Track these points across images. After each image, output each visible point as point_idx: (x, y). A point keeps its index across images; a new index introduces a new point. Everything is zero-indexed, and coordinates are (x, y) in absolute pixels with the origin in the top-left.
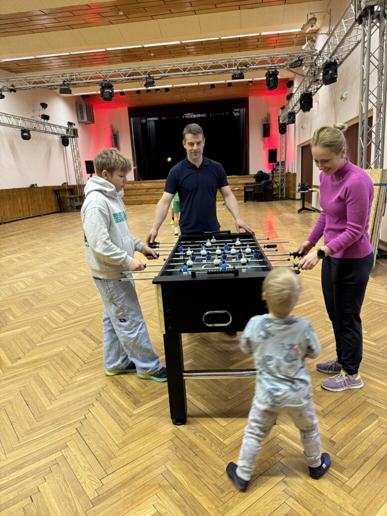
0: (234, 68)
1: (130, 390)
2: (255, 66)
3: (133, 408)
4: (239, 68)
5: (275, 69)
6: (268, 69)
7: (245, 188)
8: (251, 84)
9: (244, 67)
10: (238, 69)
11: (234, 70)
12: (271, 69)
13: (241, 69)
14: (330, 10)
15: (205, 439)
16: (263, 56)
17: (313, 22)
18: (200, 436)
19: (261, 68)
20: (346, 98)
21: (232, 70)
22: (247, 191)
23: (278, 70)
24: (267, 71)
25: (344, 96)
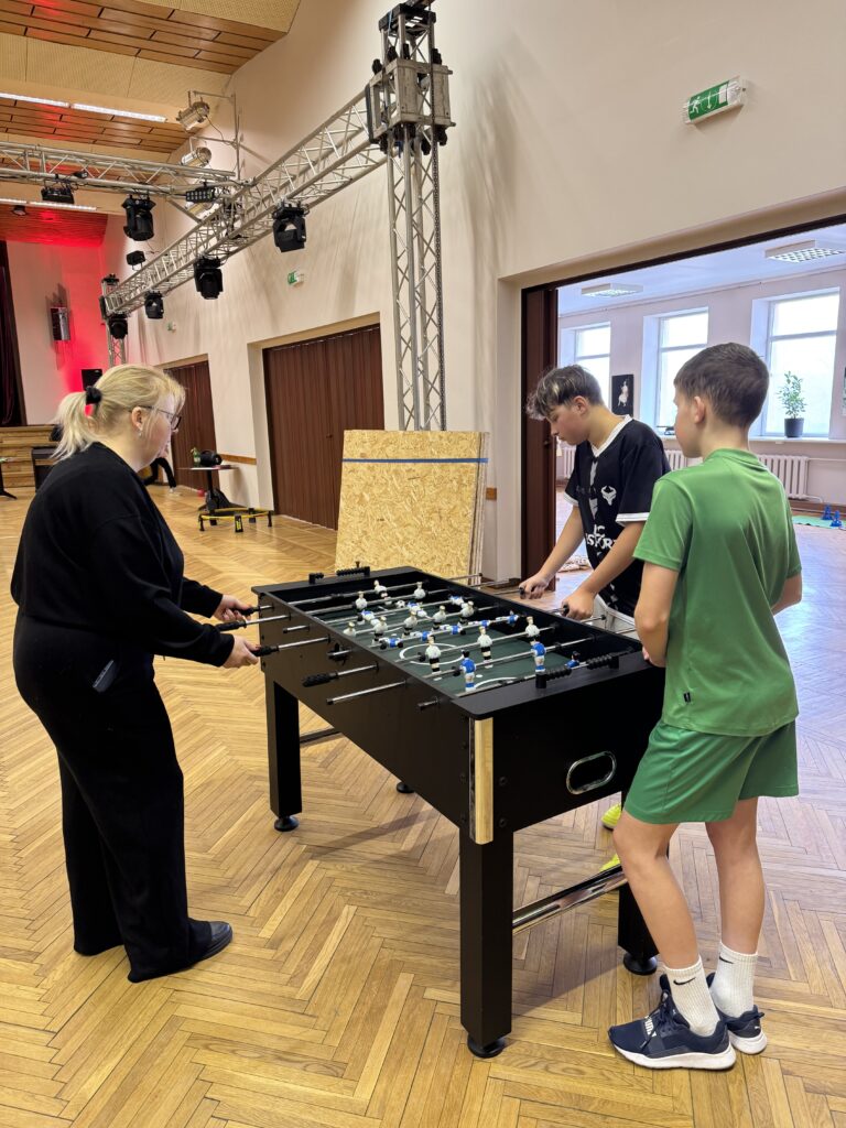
0: (45, 174)
1: (283, 1046)
2: (98, 180)
3: (346, 1087)
4: (61, 176)
5: (148, 194)
6: (131, 194)
7: (35, 457)
8: (21, 213)
9: (74, 178)
10: (57, 177)
11: (46, 178)
12: (139, 194)
13: (64, 181)
14: (234, 96)
15: (581, 1072)
16: (118, 162)
17: (201, 110)
18: (564, 1070)
19: (114, 187)
20: (301, 283)
21: (39, 177)
22: (38, 464)
23: (152, 199)
24: (127, 196)
25: (298, 279)
